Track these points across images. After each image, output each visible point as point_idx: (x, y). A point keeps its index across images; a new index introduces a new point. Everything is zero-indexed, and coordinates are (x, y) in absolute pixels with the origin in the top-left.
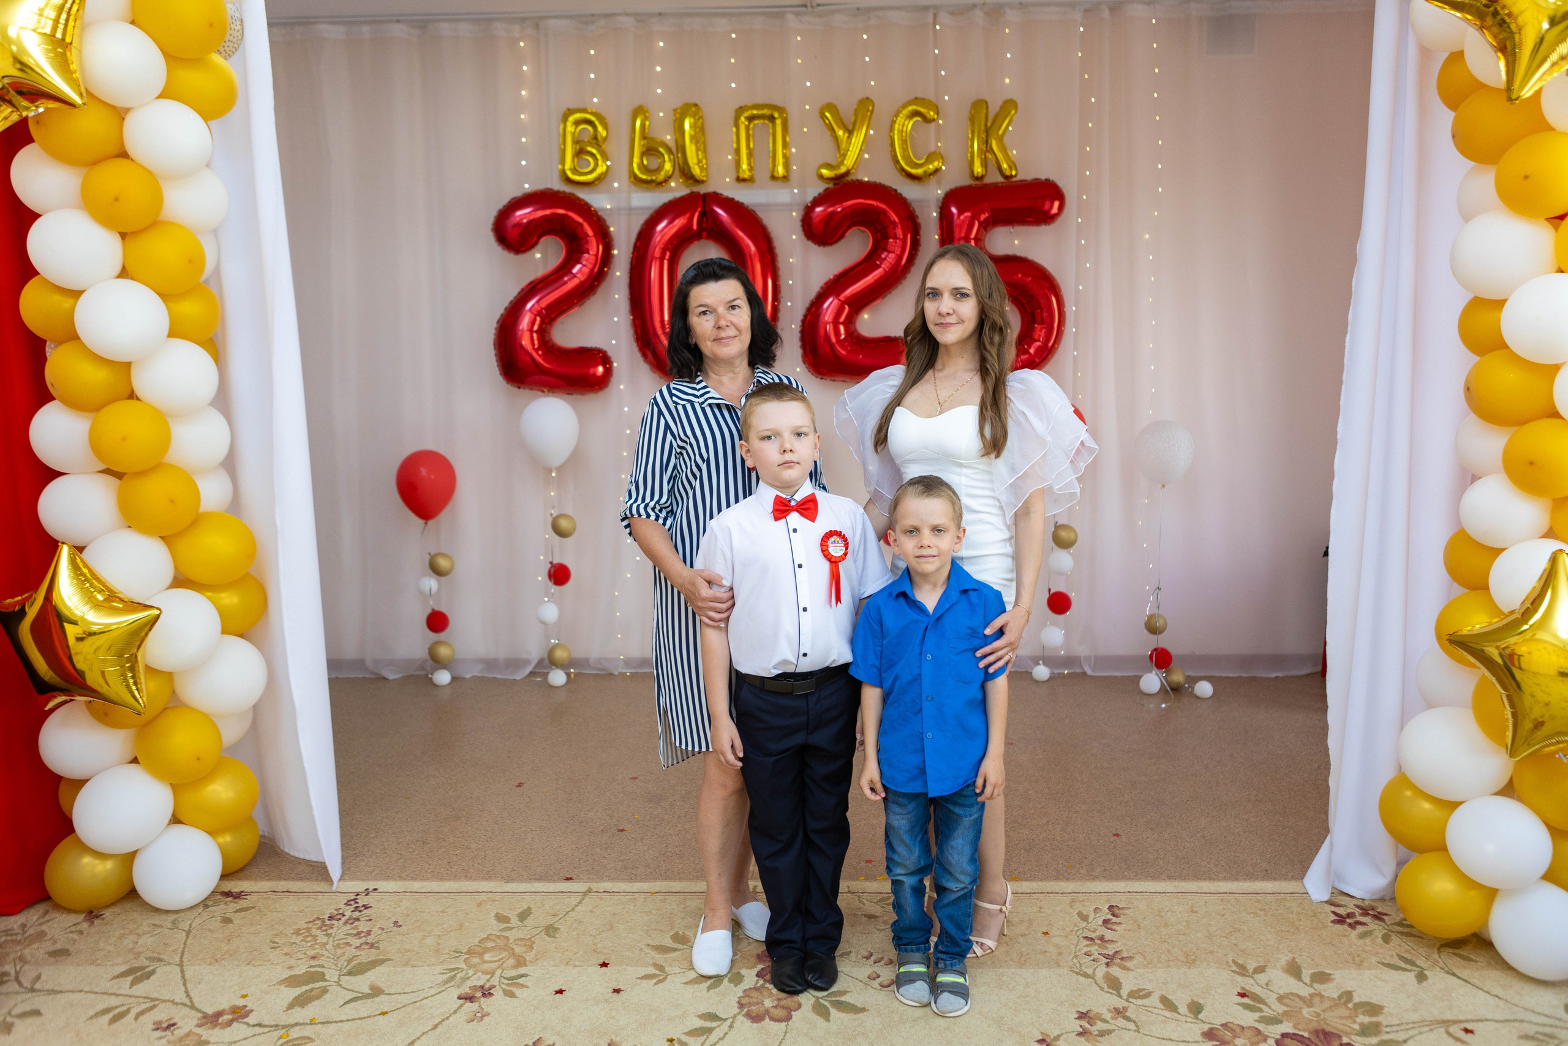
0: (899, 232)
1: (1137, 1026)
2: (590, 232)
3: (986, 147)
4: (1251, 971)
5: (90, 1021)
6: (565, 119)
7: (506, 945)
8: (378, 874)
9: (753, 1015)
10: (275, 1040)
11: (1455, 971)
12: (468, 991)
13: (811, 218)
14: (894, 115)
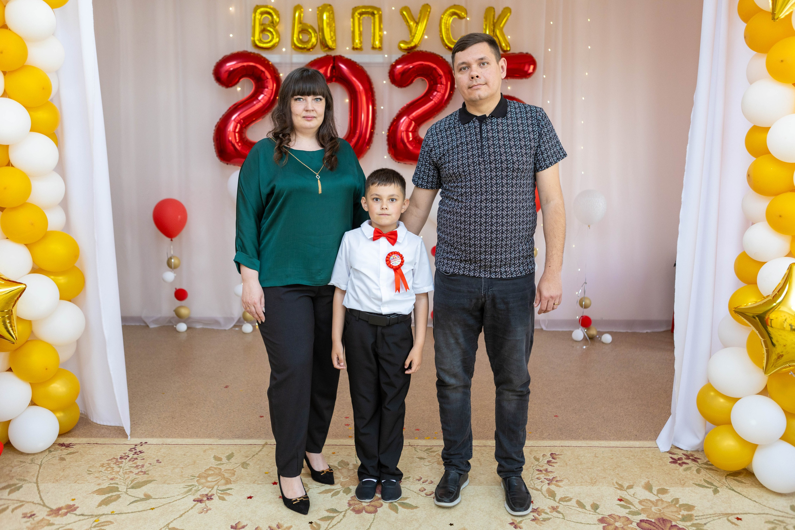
0: (444, 80)
1: (563, 516)
2: (269, 76)
3: (493, 34)
4: (625, 488)
6: (255, 11)
7: (220, 473)
8: (147, 435)
9: (356, 510)
10: (91, 523)
11: (734, 488)
12: (199, 497)
13: (394, 72)
14: (442, 15)
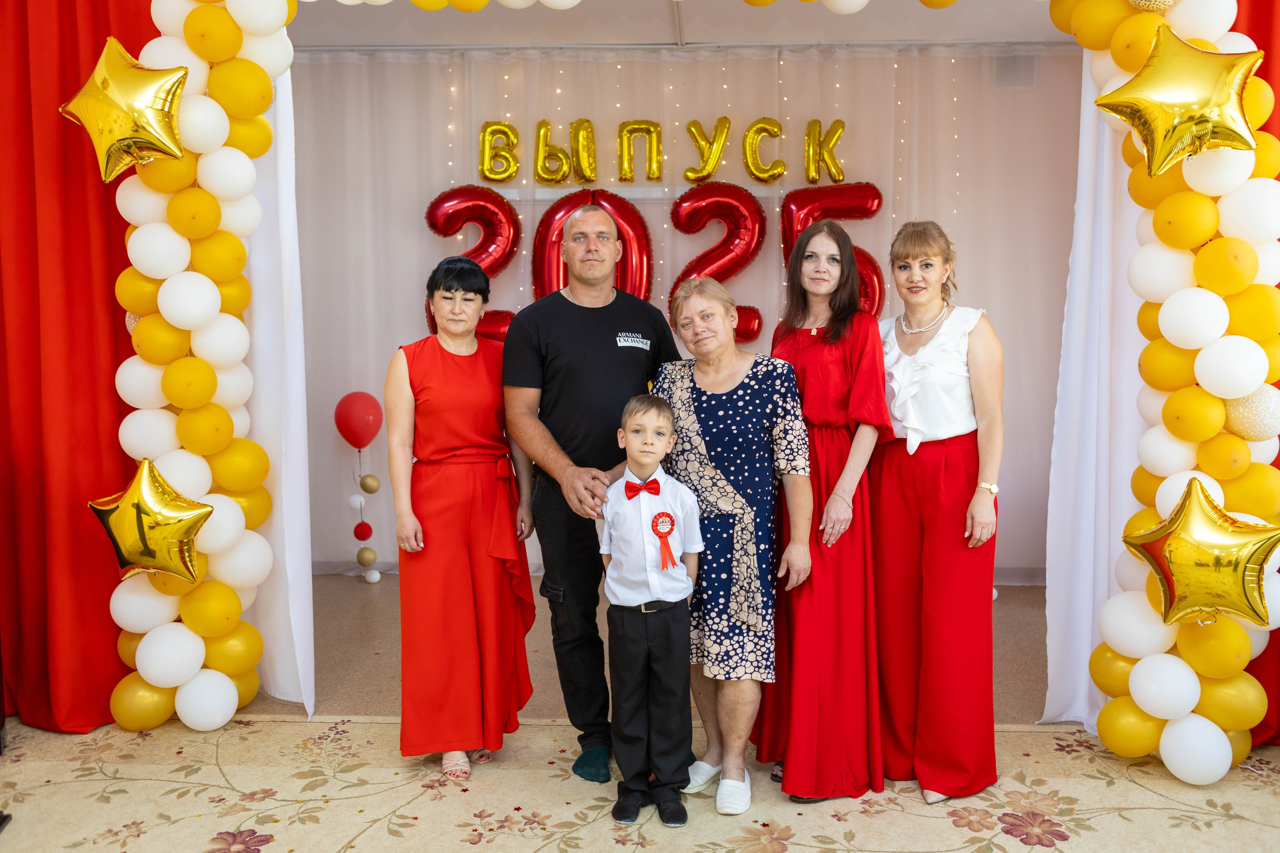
0: (749, 224)
1: (903, 808)
2: (504, 220)
3: (820, 157)
5: (163, 797)
6: (484, 130)
8: (348, 712)
10: (297, 809)
11: (1136, 780)
12: (429, 782)
13: (678, 212)
14: (746, 131)
